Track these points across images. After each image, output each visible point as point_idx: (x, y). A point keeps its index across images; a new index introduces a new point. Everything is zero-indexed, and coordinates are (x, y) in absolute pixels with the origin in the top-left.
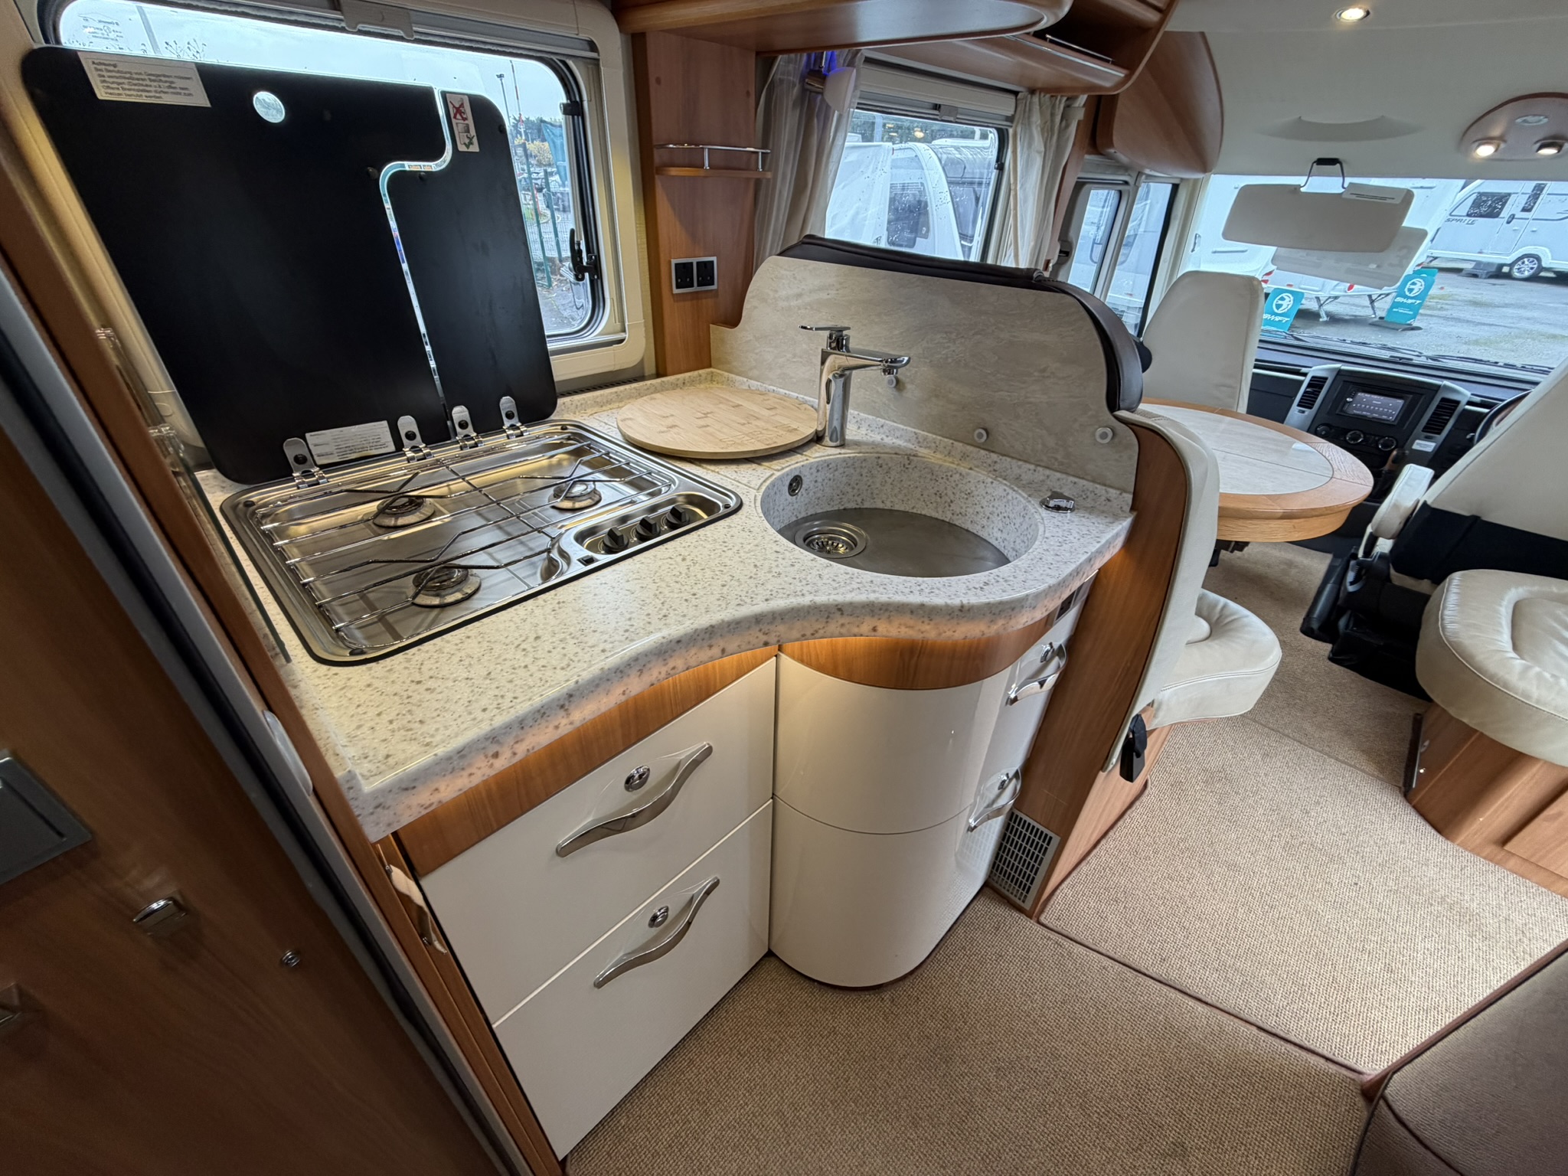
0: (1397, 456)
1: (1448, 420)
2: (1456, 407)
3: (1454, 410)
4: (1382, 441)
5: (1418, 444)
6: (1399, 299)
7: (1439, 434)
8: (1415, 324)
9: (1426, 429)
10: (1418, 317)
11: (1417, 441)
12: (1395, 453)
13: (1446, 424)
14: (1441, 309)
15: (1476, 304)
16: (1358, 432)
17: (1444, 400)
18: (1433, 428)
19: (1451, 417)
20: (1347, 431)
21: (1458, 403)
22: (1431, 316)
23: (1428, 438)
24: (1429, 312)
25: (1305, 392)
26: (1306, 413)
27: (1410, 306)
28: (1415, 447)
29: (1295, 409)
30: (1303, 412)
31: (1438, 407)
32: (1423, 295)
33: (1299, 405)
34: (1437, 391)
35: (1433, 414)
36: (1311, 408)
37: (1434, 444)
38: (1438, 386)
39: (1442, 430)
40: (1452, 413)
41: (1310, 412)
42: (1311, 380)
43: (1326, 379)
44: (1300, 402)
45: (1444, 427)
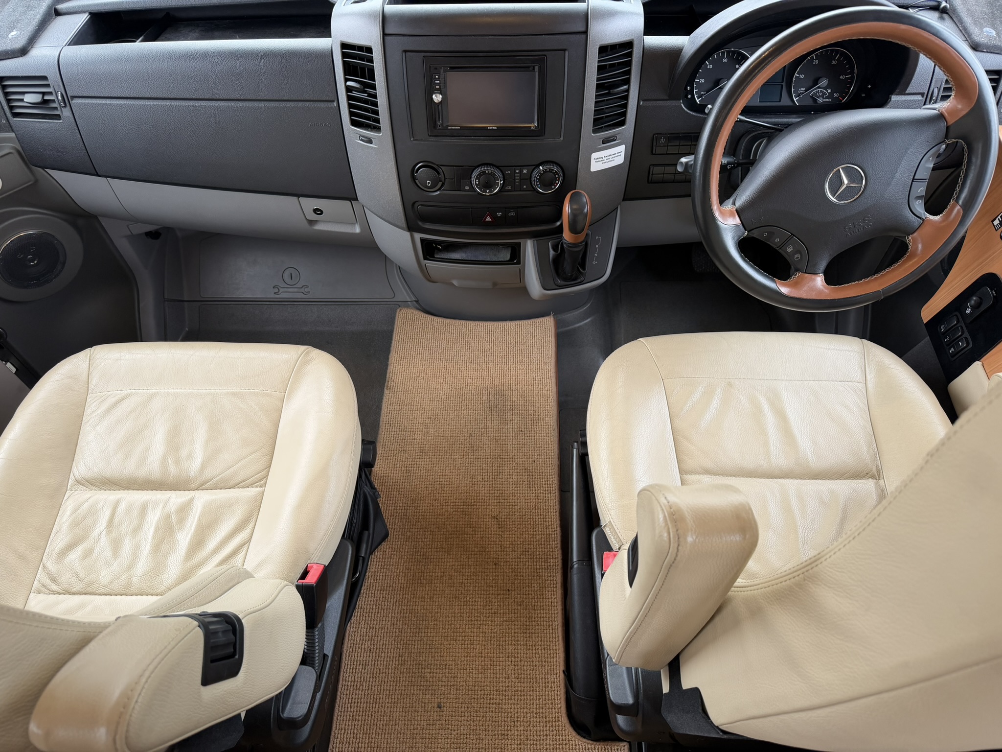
1: (627, 92)
2: (630, 55)
3: (629, 63)
4: (535, 176)
5: (597, 160)
7: (622, 123)
9: (600, 123)
11: (594, 155)
13: (626, 98)
16: (488, 170)
19: (627, 82)
20: (465, 173)
21: (629, 45)
23: (608, 142)
25: (349, 89)
26: (375, 143)
28: (595, 167)
29: (352, 133)
30: (370, 139)
31: (601, 69)
33: (354, 123)
34: (586, 33)
35: (599, 87)
36: (378, 129)
37: (622, 148)
38: (585, 17)
39: (624, 114)
40: (629, 73)
41: (383, 138)
42: (344, 55)
43: (369, 50)
44: (352, 114)
45: (625, 106)
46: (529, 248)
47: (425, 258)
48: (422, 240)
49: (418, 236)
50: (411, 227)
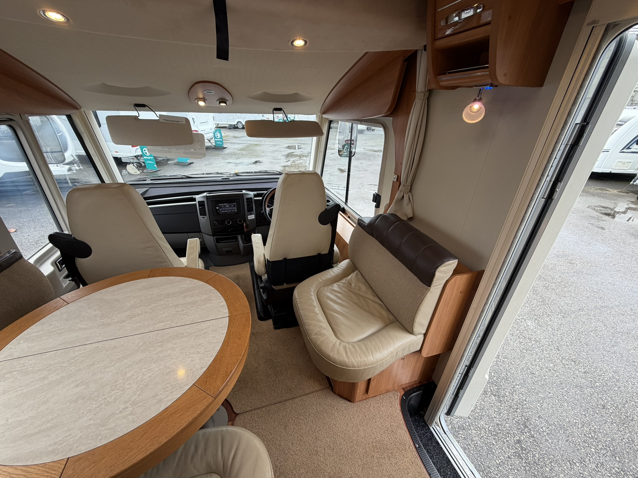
0: (246, 226)
1: (253, 205)
2: (252, 200)
3: (252, 201)
4: (238, 220)
5: (249, 217)
6: (216, 139)
7: (253, 211)
8: (225, 146)
9: (248, 211)
10: (224, 144)
11: (248, 216)
12: (244, 224)
13: (253, 207)
14: (228, 140)
15: (235, 137)
16: (228, 220)
17: (247, 199)
18: (250, 210)
19: (252, 204)
20: (224, 221)
21: (251, 198)
22: (227, 143)
23: (251, 214)
24: (226, 142)
25: (200, 209)
26: (205, 218)
27: (220, 141)
28: (249, 218)
29: (200, 217)
30: (204, 218)
31: (247, 202)
32: (221, 138)
33: (201, 215)
34: (243, 196)
35: (247, 205)
36: (206, 215)
37: (254, 215)
38: (243, 194)
39: (253, 210)
40: (252, 203)
41: (207, 217)
42: (199, 203)
43: (204, 201)
44: (200, 214)
45: (253, 208)
46: (239, 237)
47: (217, 243)
48: (216, 238)
49: (215, 237)
50: (213, 235)
